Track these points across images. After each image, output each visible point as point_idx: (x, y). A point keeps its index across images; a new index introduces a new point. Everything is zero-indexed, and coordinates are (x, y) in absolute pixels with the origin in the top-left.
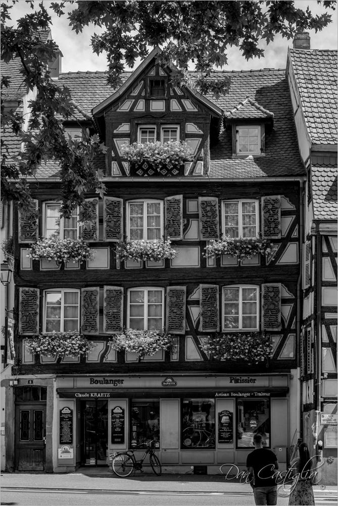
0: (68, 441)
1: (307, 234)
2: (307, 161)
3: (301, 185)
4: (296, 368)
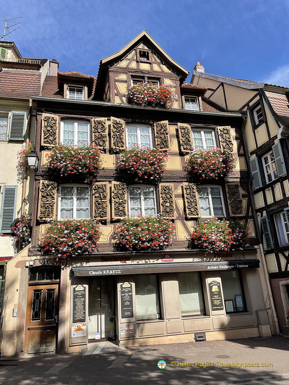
0: (81, 318)
1: (253, 150)
2: (244, 107)
3: (244, 120)
4: (258, 244)
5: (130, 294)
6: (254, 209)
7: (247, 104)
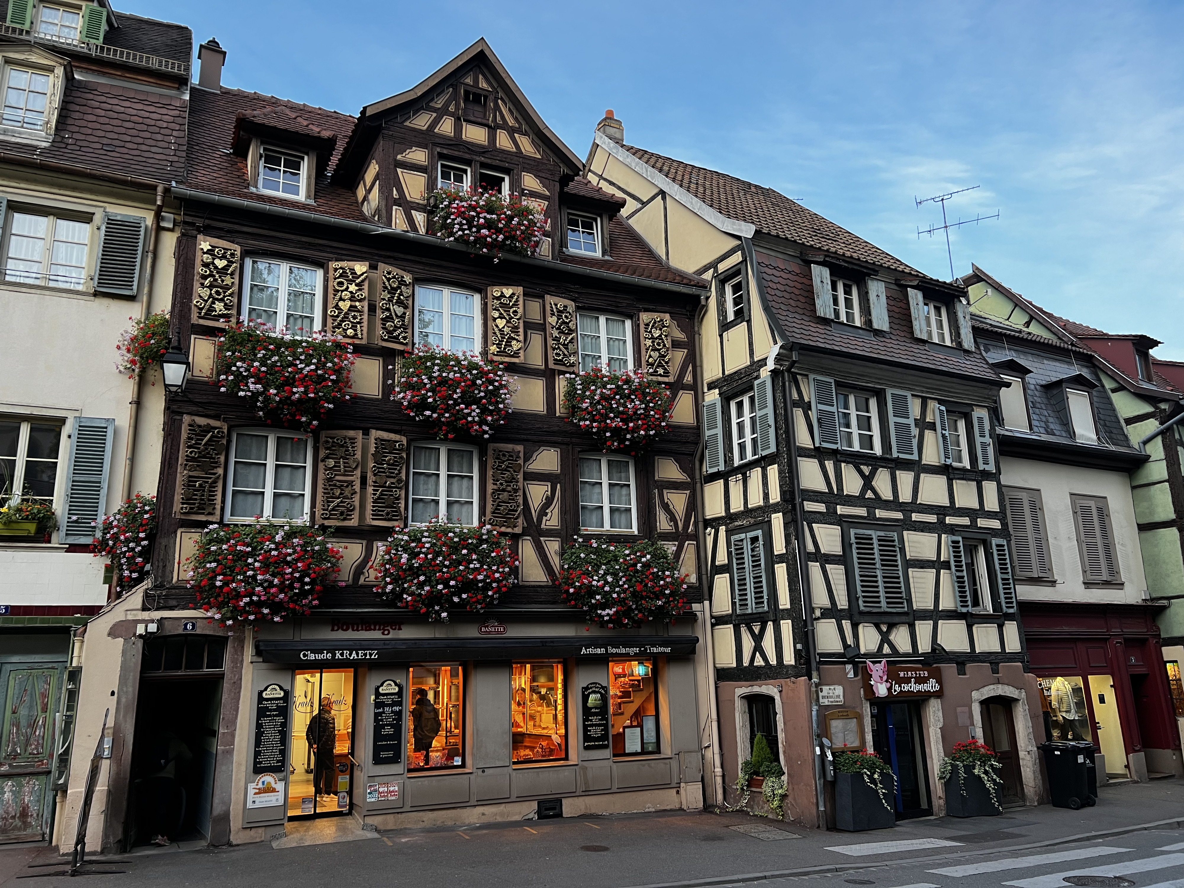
0: (274, 763)
1: (714, 378)
2: (706, 269)
3: (703, 302)
4: (700, 601)
5: (397, 709)
6: (700, 519)
7: (714, 265)
